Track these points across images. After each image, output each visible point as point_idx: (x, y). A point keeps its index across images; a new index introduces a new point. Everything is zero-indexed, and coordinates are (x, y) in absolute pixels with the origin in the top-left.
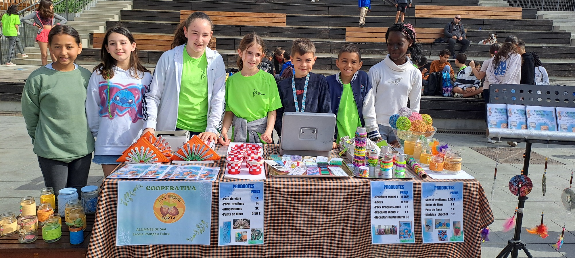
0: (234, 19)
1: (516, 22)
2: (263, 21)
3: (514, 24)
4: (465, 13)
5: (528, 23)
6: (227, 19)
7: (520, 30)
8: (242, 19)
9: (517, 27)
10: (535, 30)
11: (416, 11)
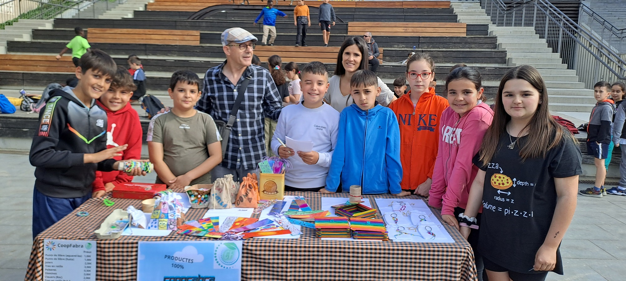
0: (144, 37)
1: (456, 40)
2: (175, 39)
3: (453, 42)
4: (403, 30)
5: (469, 40)
6: (136, 37)
7: (461, 48)
8: (153, 37)
9: (457, 45)
10: (478, 48)
11: (349, 29)
